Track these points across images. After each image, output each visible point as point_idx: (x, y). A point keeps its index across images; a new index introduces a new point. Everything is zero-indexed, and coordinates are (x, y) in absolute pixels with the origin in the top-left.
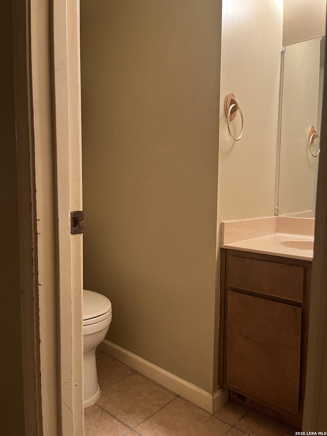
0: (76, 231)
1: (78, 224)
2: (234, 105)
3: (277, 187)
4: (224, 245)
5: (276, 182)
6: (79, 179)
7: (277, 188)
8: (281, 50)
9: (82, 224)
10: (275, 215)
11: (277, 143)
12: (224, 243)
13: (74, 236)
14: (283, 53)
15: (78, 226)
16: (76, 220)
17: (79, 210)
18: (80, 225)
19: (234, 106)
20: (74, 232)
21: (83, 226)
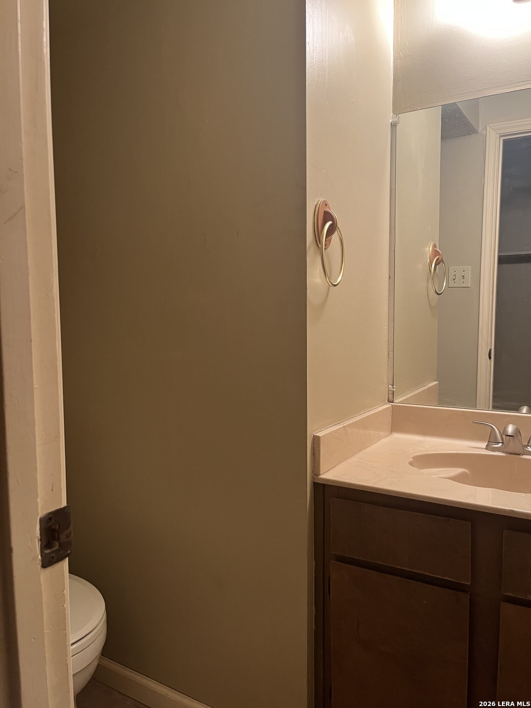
0: (53, 557)
1: (58, 539)
2: (330, 223)
3: (391, 353)
4: (320, 477)
5: (389, 344)
6: (57, 437)
7: (391, 356)
8: (391, 121)
9: (67, 536)
10: (389, 401)
11: (388, 277)
12: (321, 473)
13: (49, 570)
14: (394, 126)
15: (57, 544)
16: (53, 530)
17: (60, 508)
18: (61, 541)
19: (331, 226)
20: (47, 562)
21: (69, 539)
